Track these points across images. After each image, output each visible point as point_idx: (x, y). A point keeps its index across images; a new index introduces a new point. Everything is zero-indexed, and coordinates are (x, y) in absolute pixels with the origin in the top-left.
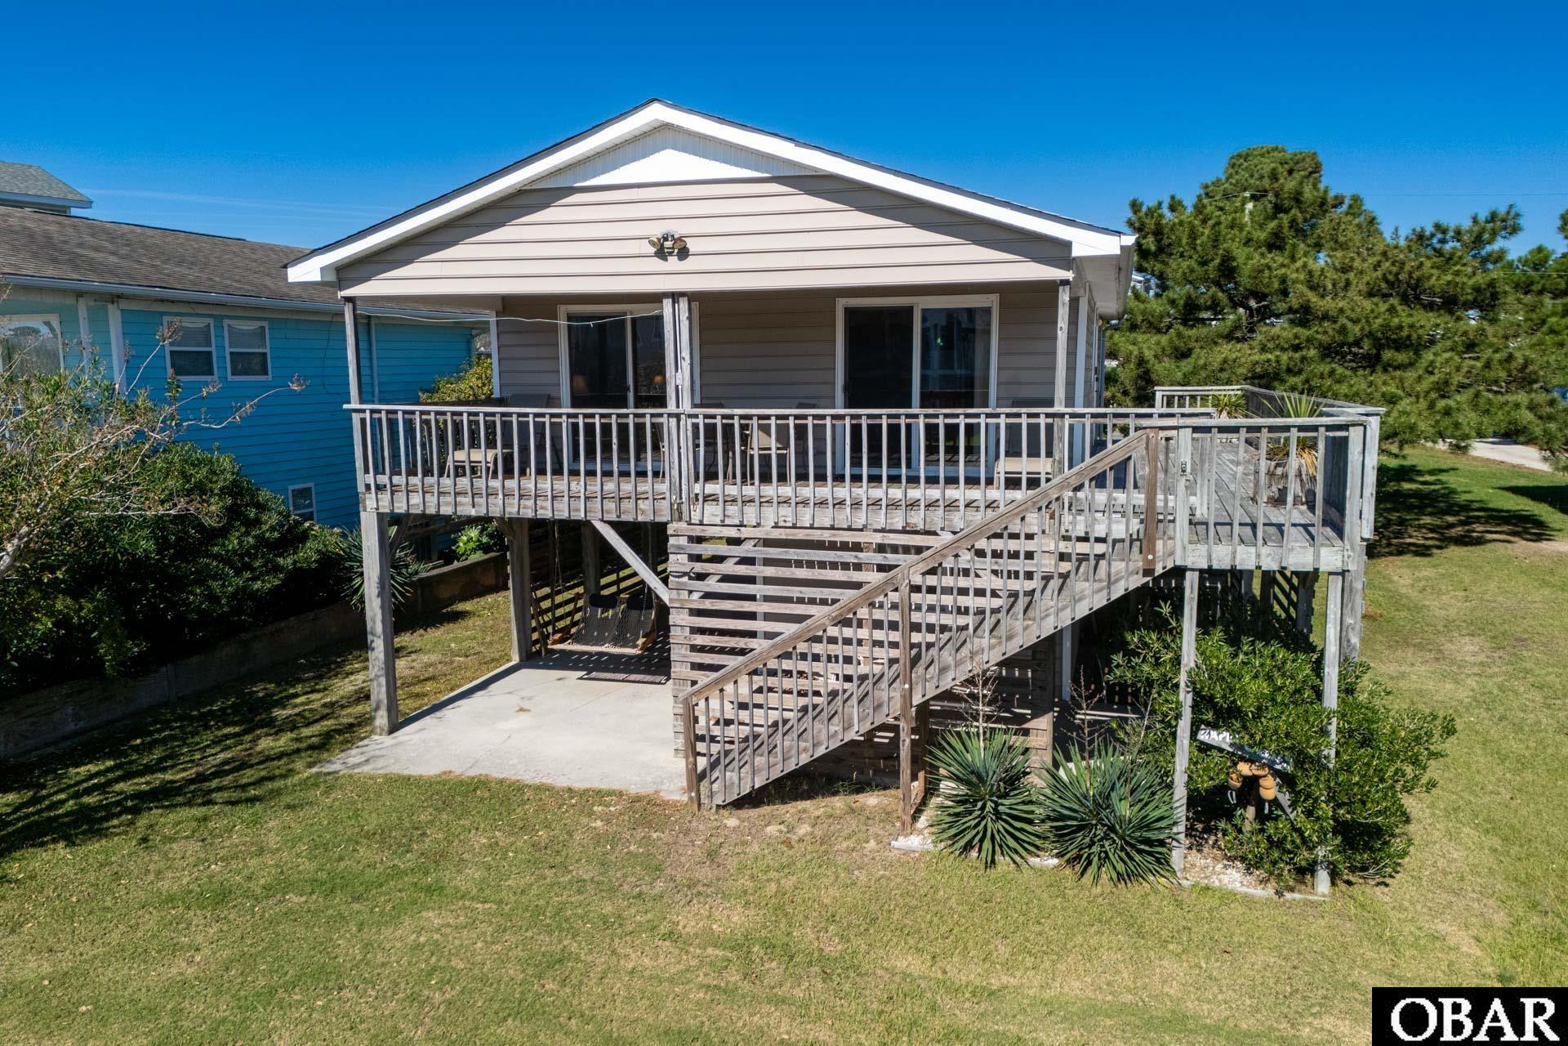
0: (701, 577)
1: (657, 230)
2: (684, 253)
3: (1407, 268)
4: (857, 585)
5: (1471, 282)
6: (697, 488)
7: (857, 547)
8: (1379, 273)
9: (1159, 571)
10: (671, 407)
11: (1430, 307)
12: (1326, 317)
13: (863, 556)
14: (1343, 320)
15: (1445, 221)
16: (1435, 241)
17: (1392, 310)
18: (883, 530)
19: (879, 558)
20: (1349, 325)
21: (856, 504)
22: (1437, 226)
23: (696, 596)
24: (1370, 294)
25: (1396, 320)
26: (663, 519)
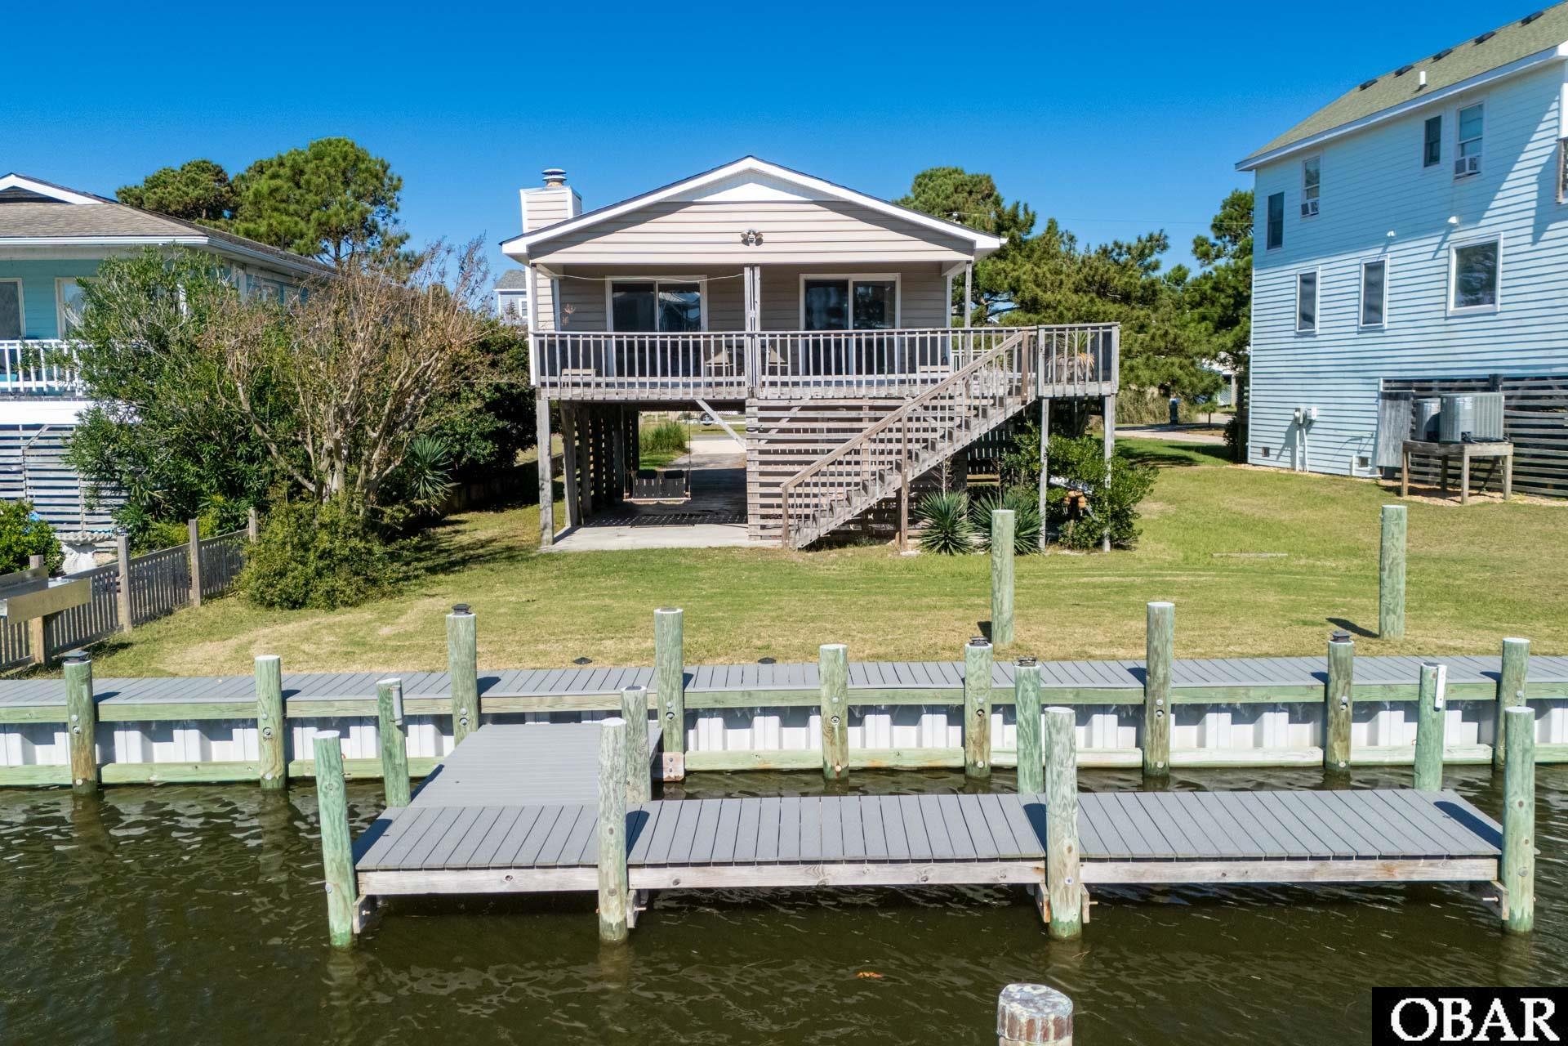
0: (766, 430)
1: (745, 228)
2: (759, 242)
3: (1100, 272)
4: (860, 430)
5: (1139, 283)
6: (764, 378)
7: (860, 408)
8: (1081, 276)
9: (1028, 403)
10: (748, 330)
11: (1114, 301)
12: (1048, 306)
13: (862, 414)
14: (1061, 308)
15: (1120, 240)
16: (1114, 254)
17: (1092, 301)
18: (874, 398)
19: (872, 414)
20: (1065, 312)
21: (859, 383)
22: (1116, 243)
23: (763, 442)
24: (1076, 291)
25: (1095, 309)
26: (743, 397)
